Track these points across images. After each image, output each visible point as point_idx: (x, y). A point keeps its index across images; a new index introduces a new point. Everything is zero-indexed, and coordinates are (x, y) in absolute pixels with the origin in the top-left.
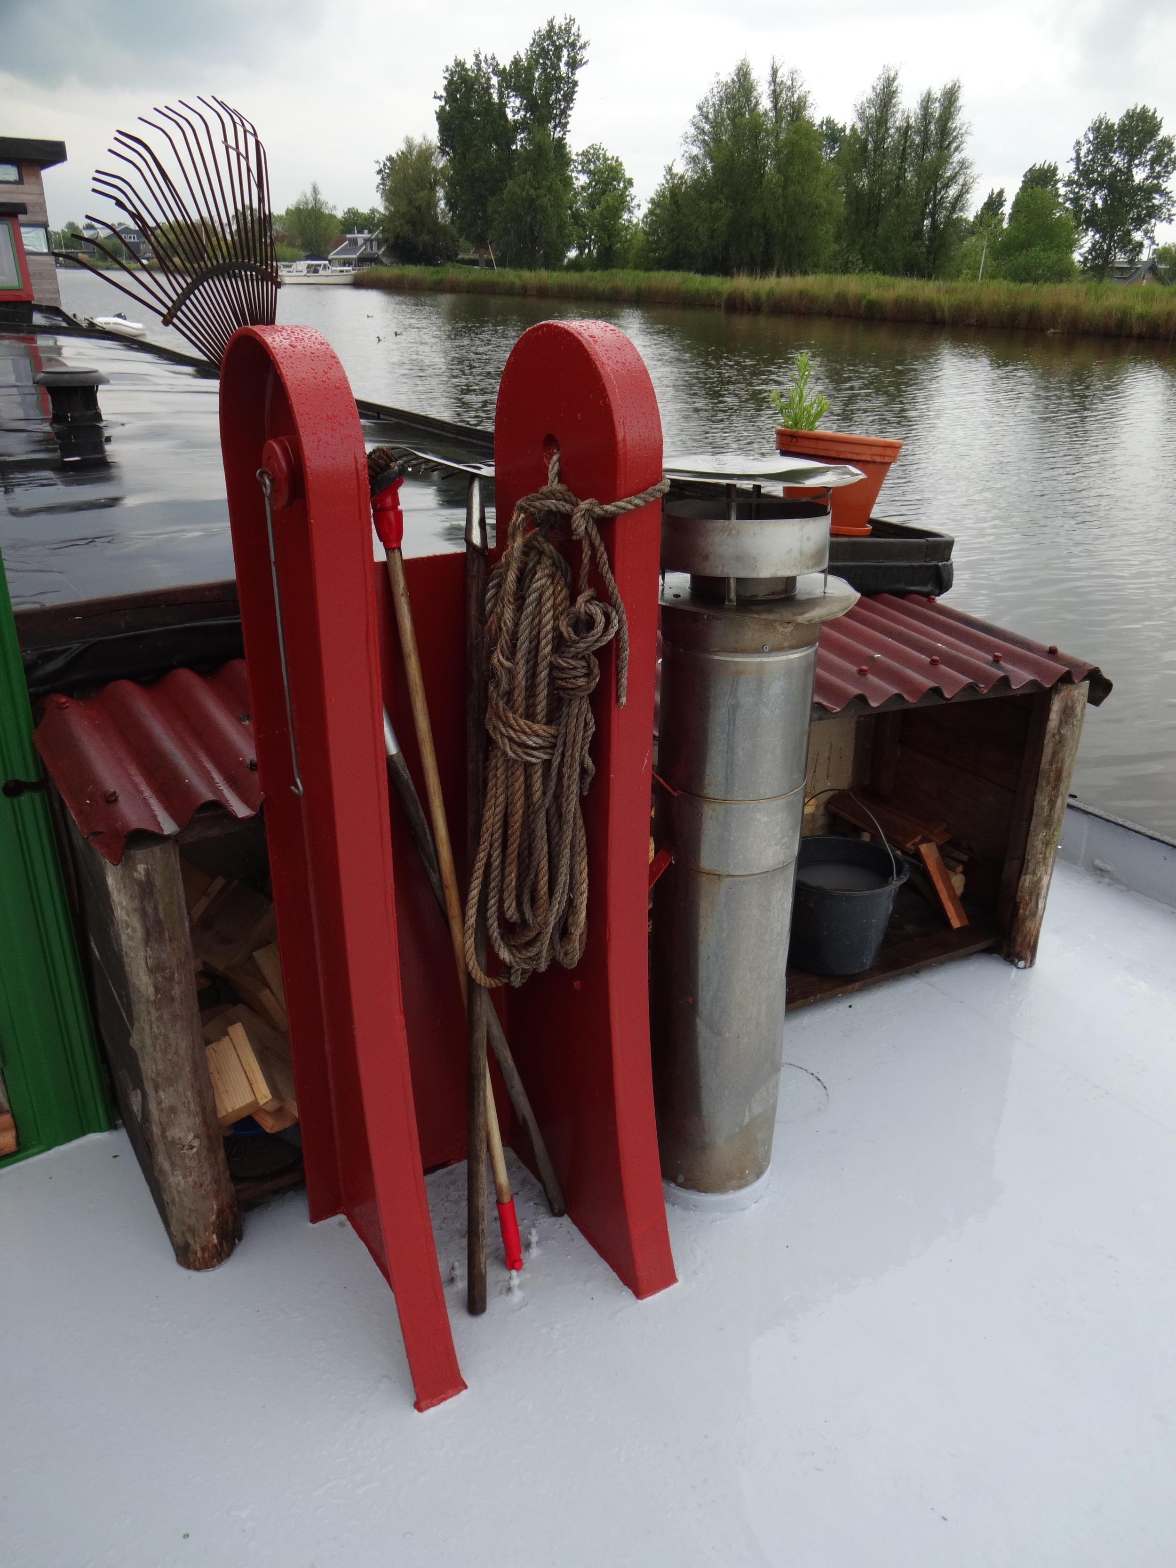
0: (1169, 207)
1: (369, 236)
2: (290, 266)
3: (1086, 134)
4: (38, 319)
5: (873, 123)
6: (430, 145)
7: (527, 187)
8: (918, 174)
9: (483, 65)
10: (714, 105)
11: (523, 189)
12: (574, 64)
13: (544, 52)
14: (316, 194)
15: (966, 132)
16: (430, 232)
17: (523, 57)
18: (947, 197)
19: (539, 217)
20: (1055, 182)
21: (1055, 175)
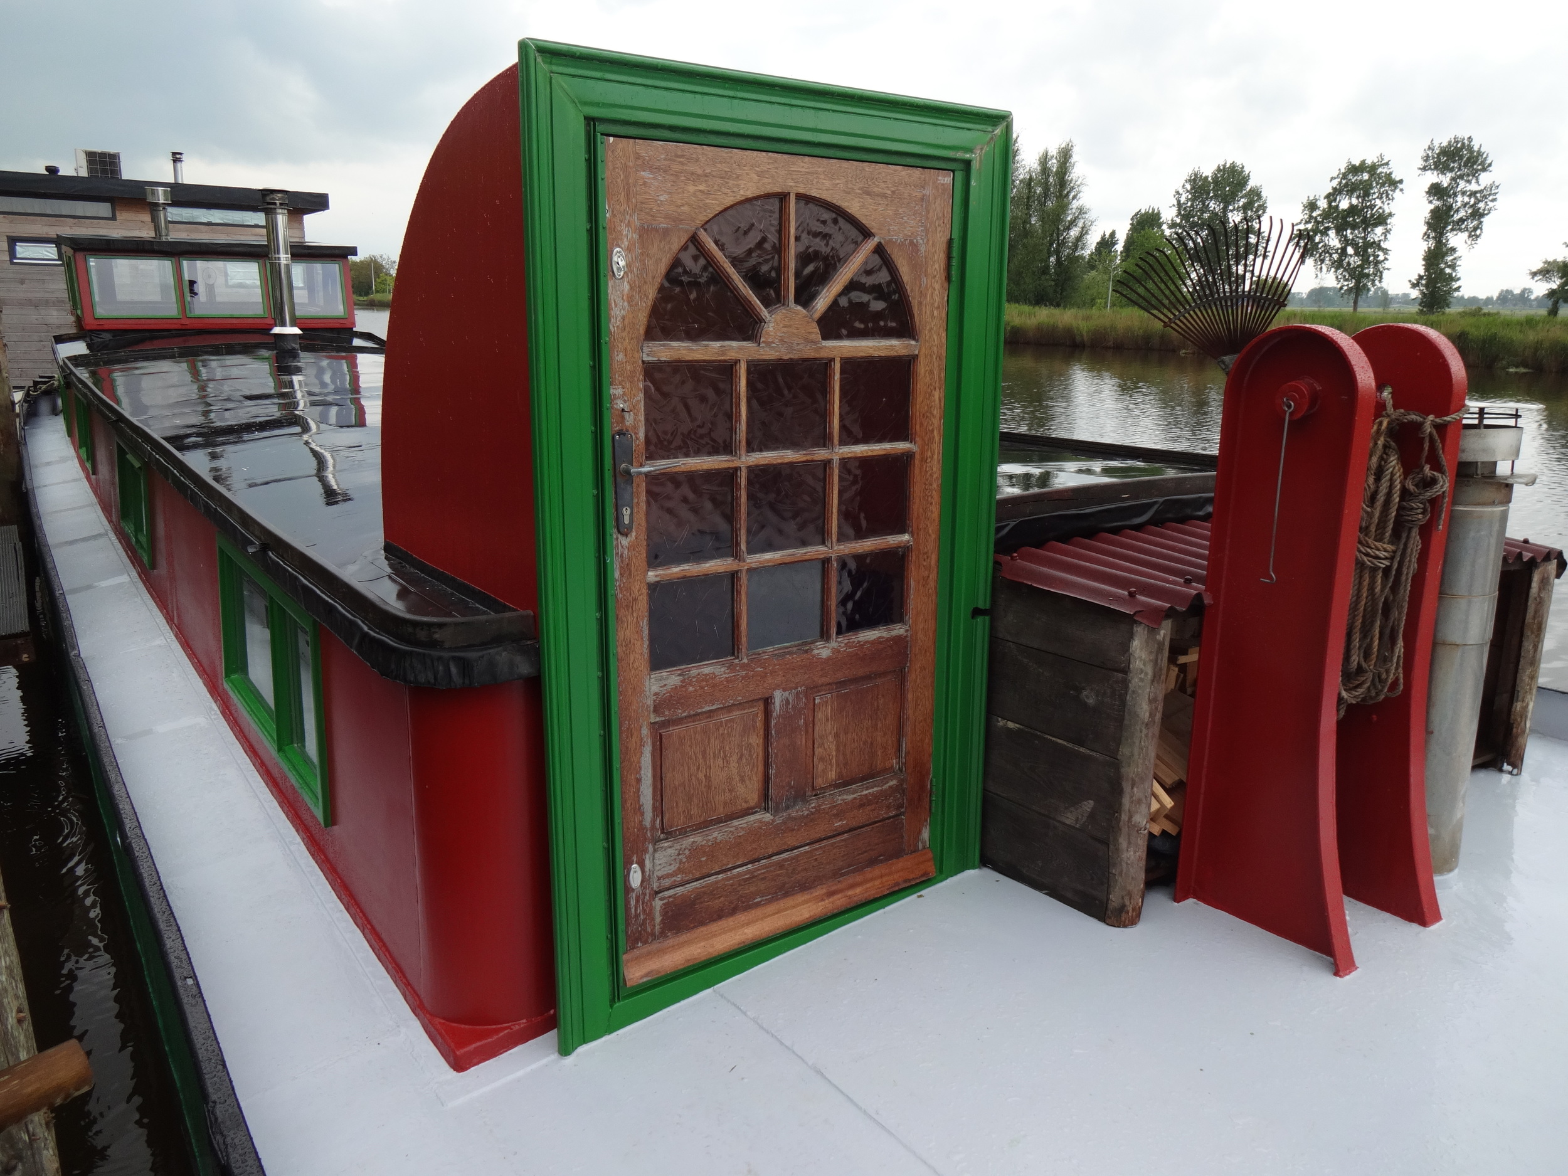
3: (1184, 186)
4: (357, 342)
8: (1042, 219)
15: (1082, 184)
18: (1068, 238)
20: (1160, 225)
21: (1160, 218)
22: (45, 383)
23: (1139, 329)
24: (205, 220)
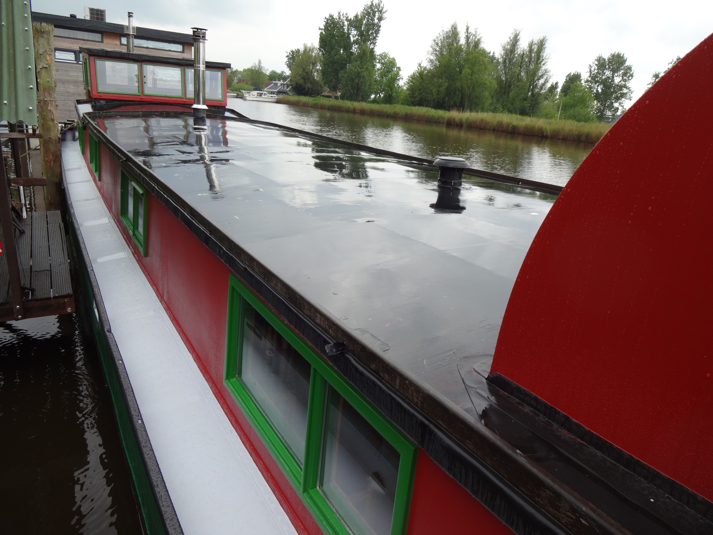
0: (630, 94)
1: (283, 82)
2: (250, 93)
3: (594, 62)
5: (509, 51)
6: (314, 47)
7: (357, 67)
8: (527, 73)
9: (342, 17)
10: (441, 40)
11: (355, 68)
12: (380, 19)
13: (368, 14)
14: (260, 63)
15: (548, 58)
16: (311, 83)
17: (359, 14)
18: (538, 84)
19: (361, 80)
20: (581, 81)
21: (581, 77)
22: (70, 124)
23: (576, 131)
24: (145, 46)
